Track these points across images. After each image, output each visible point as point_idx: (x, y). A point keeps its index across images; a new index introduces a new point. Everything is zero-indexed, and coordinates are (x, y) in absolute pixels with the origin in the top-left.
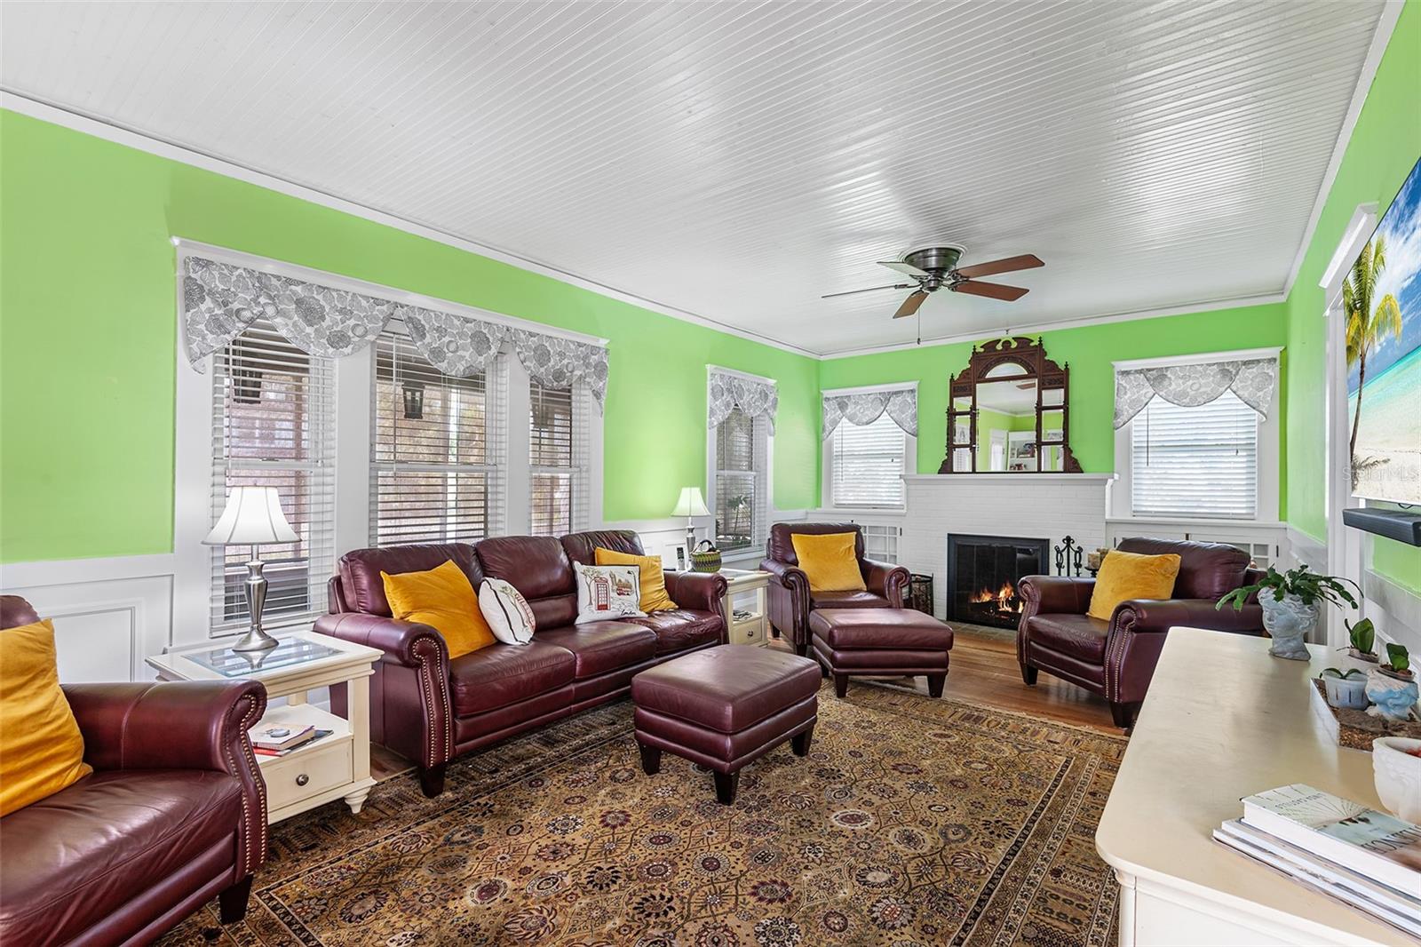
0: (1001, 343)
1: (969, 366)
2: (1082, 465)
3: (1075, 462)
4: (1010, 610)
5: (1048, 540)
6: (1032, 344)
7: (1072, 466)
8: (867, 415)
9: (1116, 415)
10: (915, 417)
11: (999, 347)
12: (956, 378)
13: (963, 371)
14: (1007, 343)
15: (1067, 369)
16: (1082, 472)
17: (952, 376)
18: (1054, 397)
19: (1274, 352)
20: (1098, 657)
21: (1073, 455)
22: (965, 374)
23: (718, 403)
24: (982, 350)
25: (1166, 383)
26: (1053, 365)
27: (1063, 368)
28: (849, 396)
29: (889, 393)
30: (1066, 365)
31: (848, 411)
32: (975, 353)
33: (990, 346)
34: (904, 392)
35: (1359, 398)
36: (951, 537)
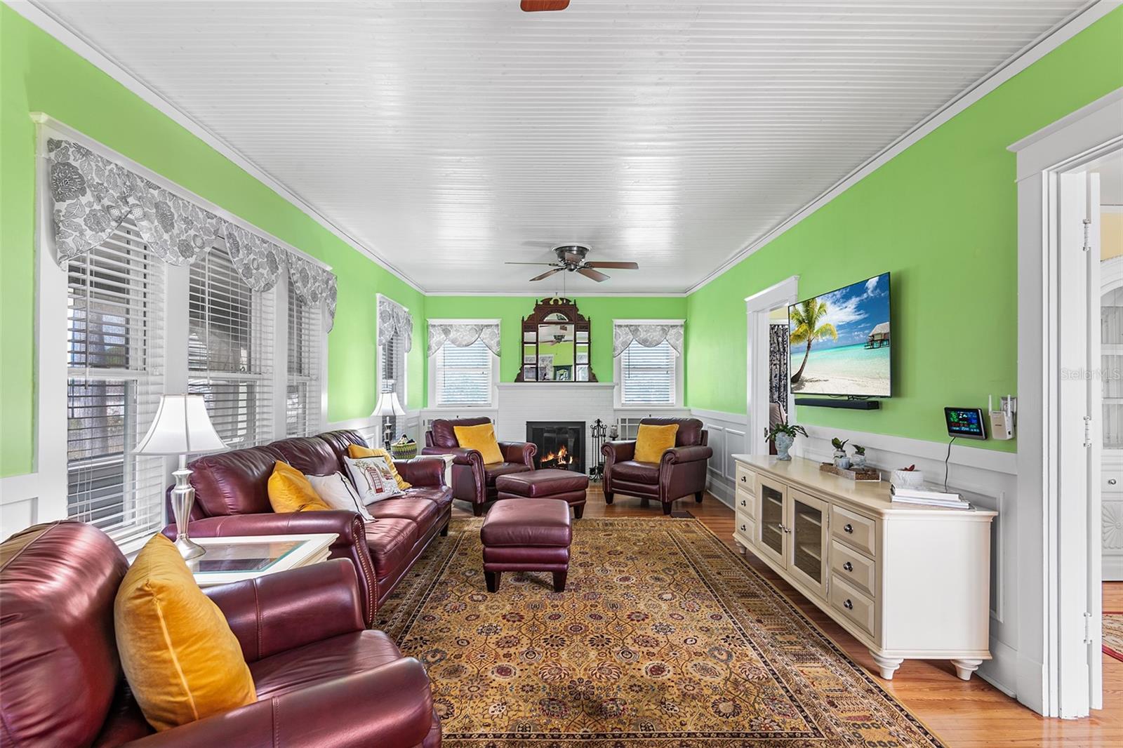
0: (552, 300)
1: (534, 313)
2: (598, 377)
3: (594, 376)
4: (565, 463)
5: (585, 422)
6: (570, 303)
7: (593, 378)
8: (466, 339)
9: (614, 350)
10: (498, 343)
11: (552, 303)
12: (525, 320)
13: (530, 316)
14: (556, 301)
15: (589, 321)
16: (597, 382)
17: (523, 318)
18: (582, 335)
19: (681, 322)
20: (655, 481)
21: (593, 372)
22: (531, 317)
23: (385, 325)
24: (541, 303)
25: (638, 333)
26: (581, 317)
27: (587, 320)
28: (452, 325)
29: (482, 325)
30: (589, 318)
31: (450, 336)
32: (537, 304)
33: (546, 301)
34: (491, 325)
35: (806, 356)
36: (528, 423)
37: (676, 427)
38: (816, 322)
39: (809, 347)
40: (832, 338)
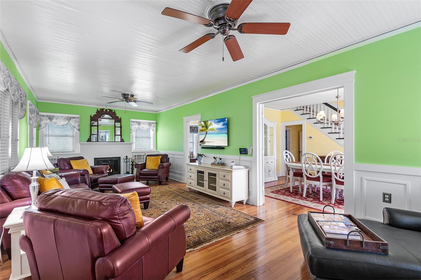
0: (105, 109)
1: (96, 114)
2: (124, 140)
3: (123, 140)
5: (120, 157)
6: (113, 111)
7: (122, 140)
8: (62, 123)
9: (131, 130)
10: (79, 125)
11: (104, 110)
12: (92, 116)
13: (94, 115)
14: (106, 110)
15: (121, 119)
16: (124, 142)
18: (118, 124)
21: (122, 138)
22: (95, 115)
24: (100, 110)
25: (140, 125)
26: (117, 117)
27: (120, 118)
28: (54, 116)
29: (70, 117)
30: (121, 118)
31: (53, 121)
32: (97, 110)
33: (102, 110)
34: (76, 118)
35: (206, 135)
36: (95, 159)
37: (161, 157)
38: (209, 127)
39: (206, 133)
40: (215, 131)
